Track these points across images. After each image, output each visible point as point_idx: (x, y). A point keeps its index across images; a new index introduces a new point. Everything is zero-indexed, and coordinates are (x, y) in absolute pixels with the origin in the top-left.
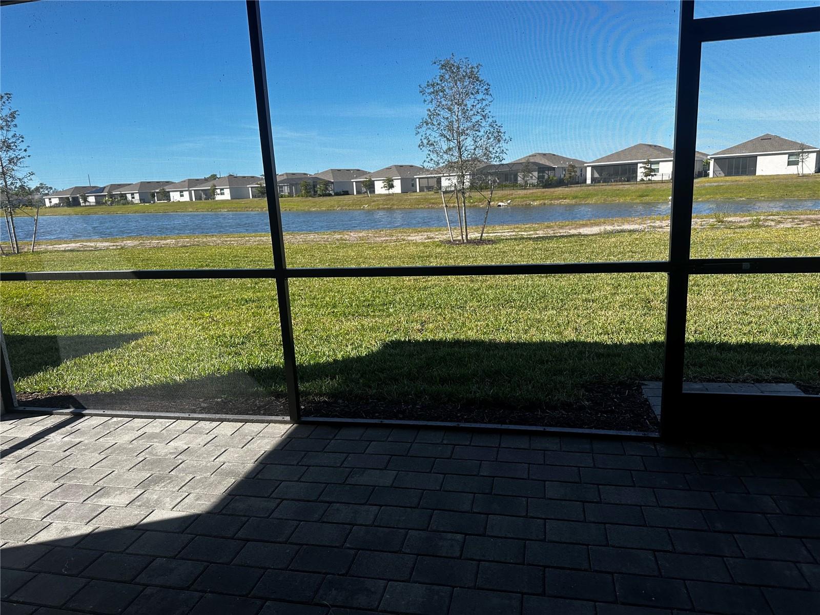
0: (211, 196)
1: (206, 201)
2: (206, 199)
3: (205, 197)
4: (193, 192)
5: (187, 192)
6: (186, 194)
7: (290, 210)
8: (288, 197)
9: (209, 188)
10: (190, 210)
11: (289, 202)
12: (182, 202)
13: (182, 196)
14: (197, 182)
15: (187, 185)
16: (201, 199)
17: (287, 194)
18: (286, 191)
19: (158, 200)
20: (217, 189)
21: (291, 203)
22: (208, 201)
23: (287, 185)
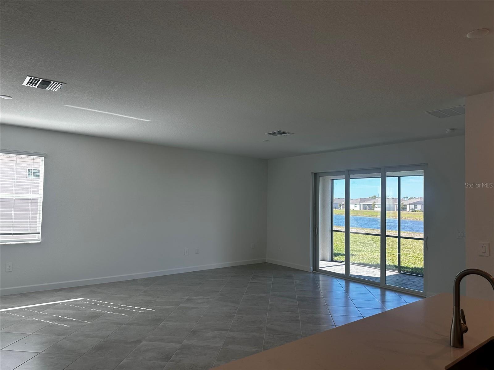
0: (372, 208)
1: (369, 211)
2: (369, 210)
3: (368, 208)
4: (362, 205)
5: (359, 205)
6: (358, 206)
7: (420, 220)
8: (420, 211)
9: (372, 204)
10: (359, 215)
11: (420, 215)
12: (355, 210)
13: (355, 207)
14: (365, 200)
15: (359, 201)
16: (366, 209)
17: (419, 210)
18: (419, 208)
19: (342, 208)
20: (376, 204)
21: (420, 216)
22: (370, 211)
23: (420, 205)
